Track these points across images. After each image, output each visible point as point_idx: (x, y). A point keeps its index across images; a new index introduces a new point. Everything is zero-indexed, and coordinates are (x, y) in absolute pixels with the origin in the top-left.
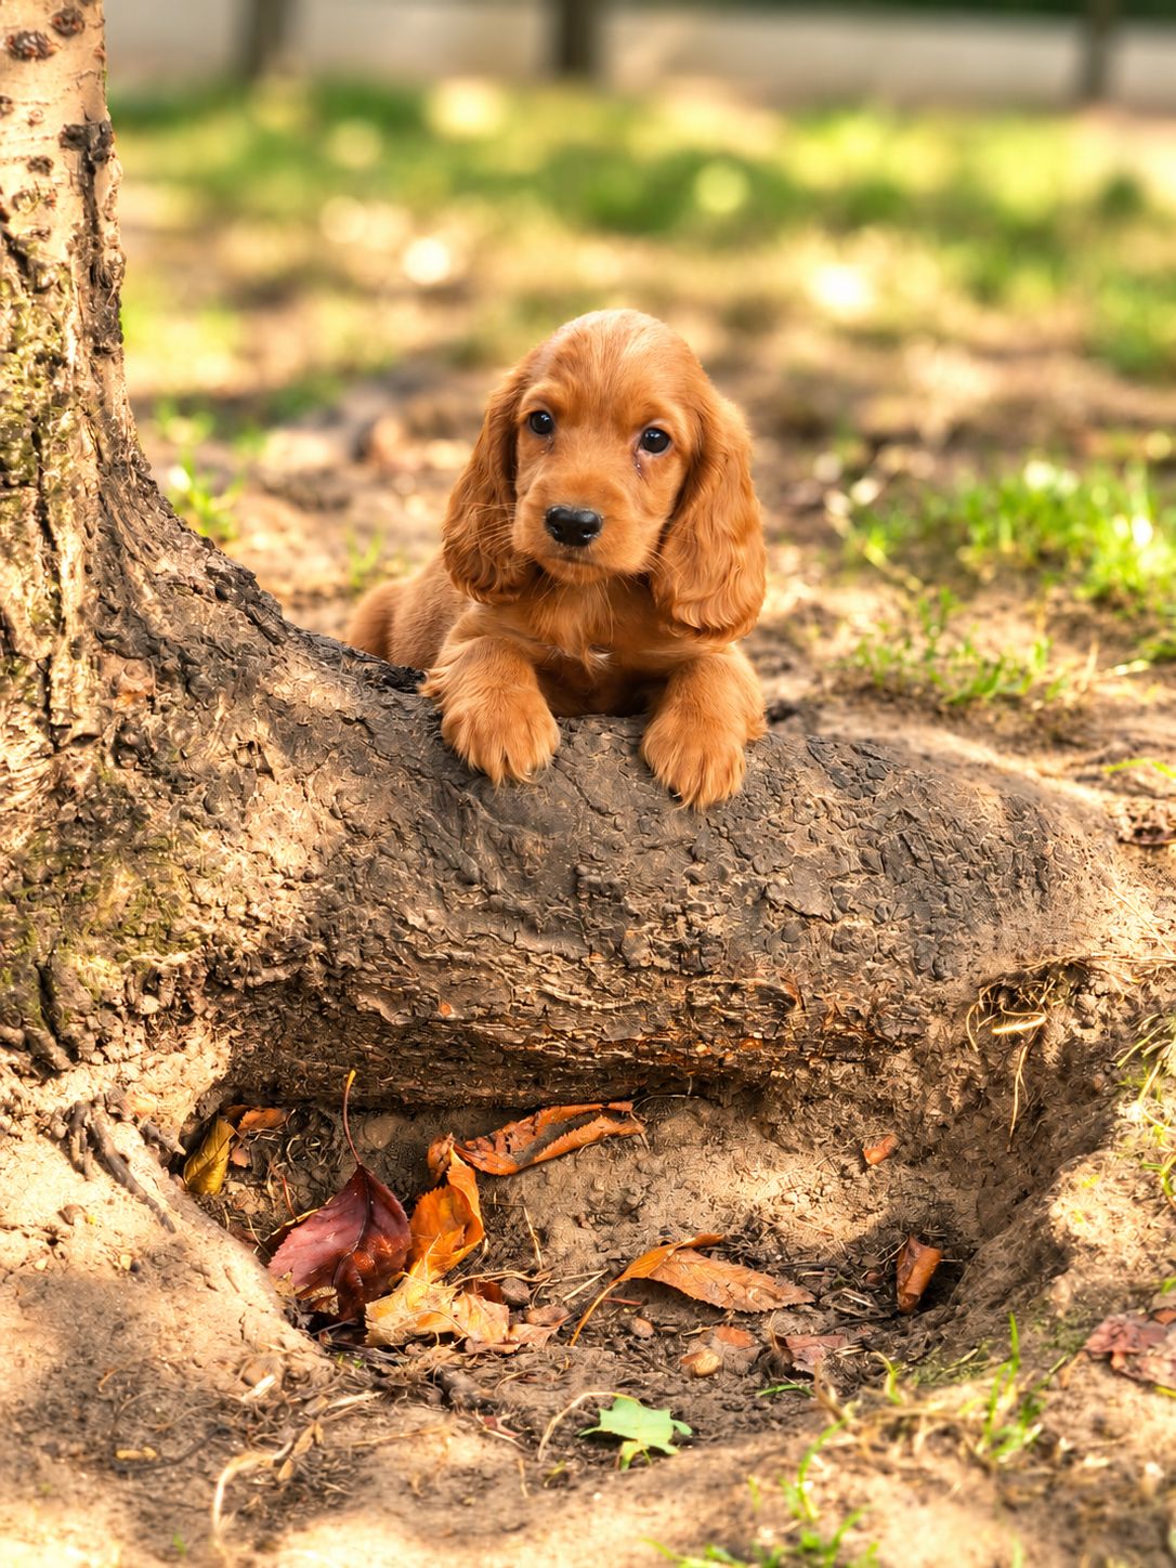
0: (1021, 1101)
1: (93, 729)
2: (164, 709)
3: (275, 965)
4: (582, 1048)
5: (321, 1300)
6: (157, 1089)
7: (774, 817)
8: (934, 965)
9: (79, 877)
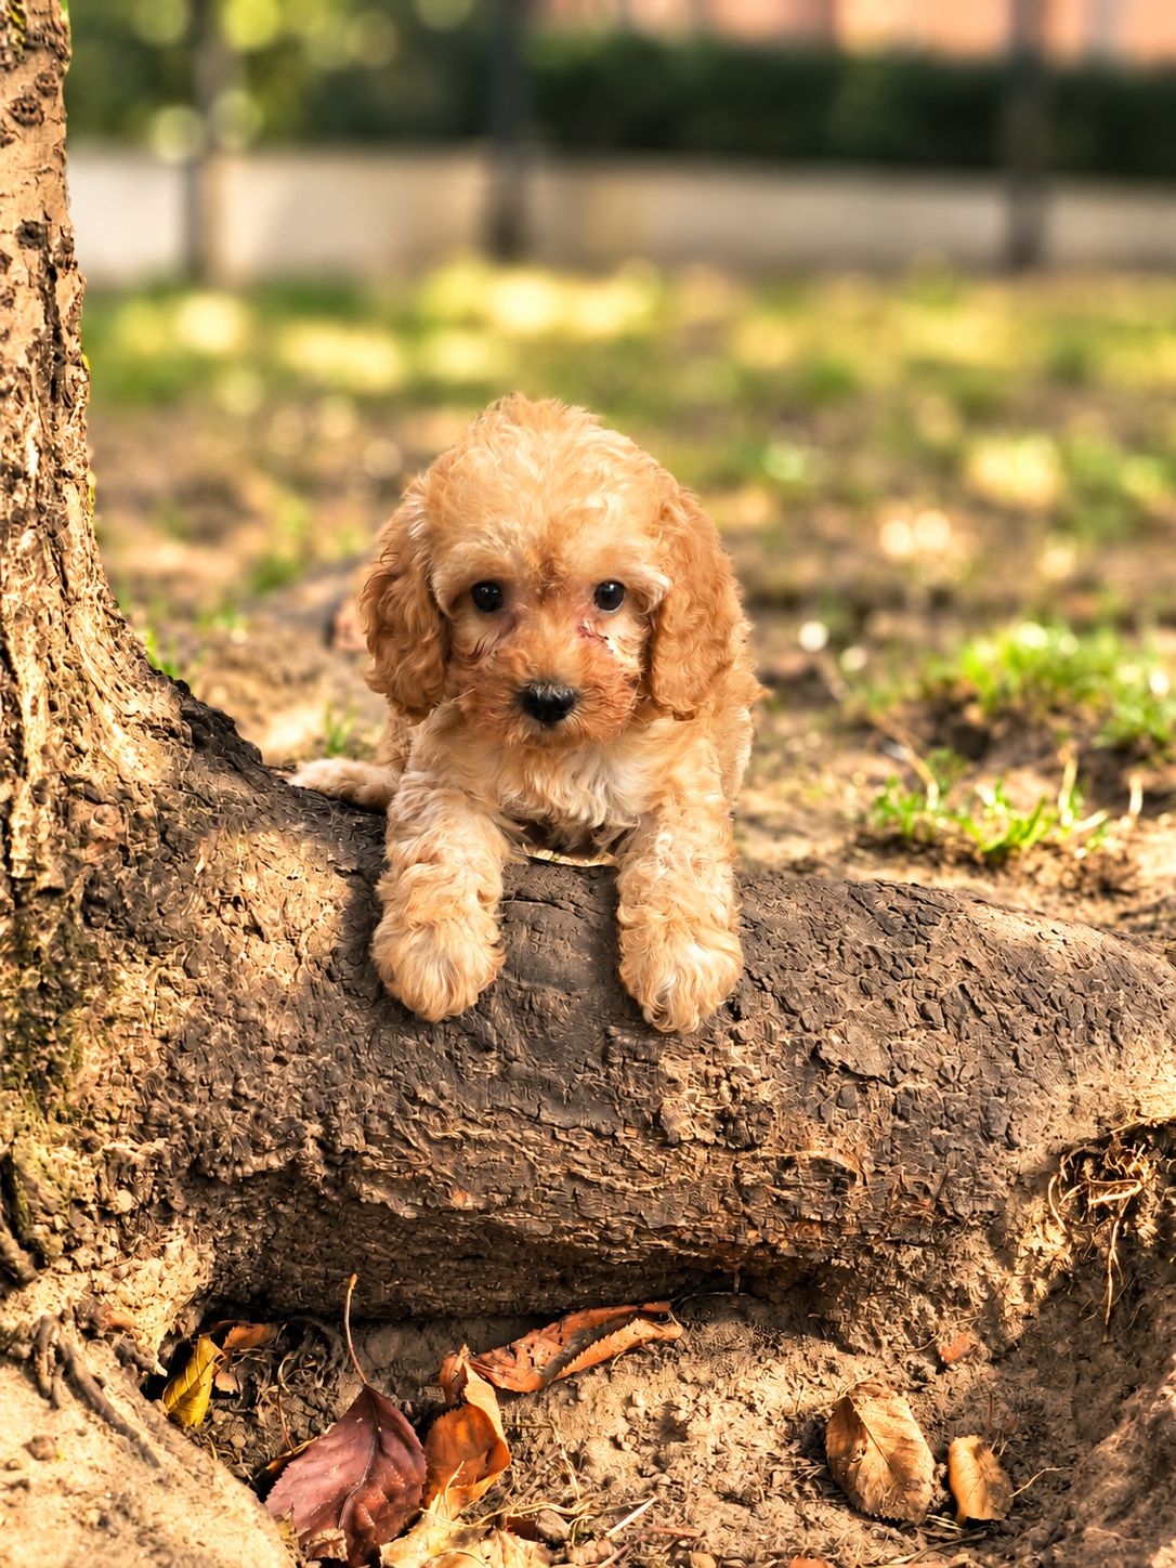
0: (1116, 1283)
1: (60, 882)
2: (139, 860)
3: (268, 1151)
4: (617, 1237)
5: (325, 1545)
6: (132, 1300)
7: (820, 967)
8: (1007, 1134)
9: (44, 1053)
